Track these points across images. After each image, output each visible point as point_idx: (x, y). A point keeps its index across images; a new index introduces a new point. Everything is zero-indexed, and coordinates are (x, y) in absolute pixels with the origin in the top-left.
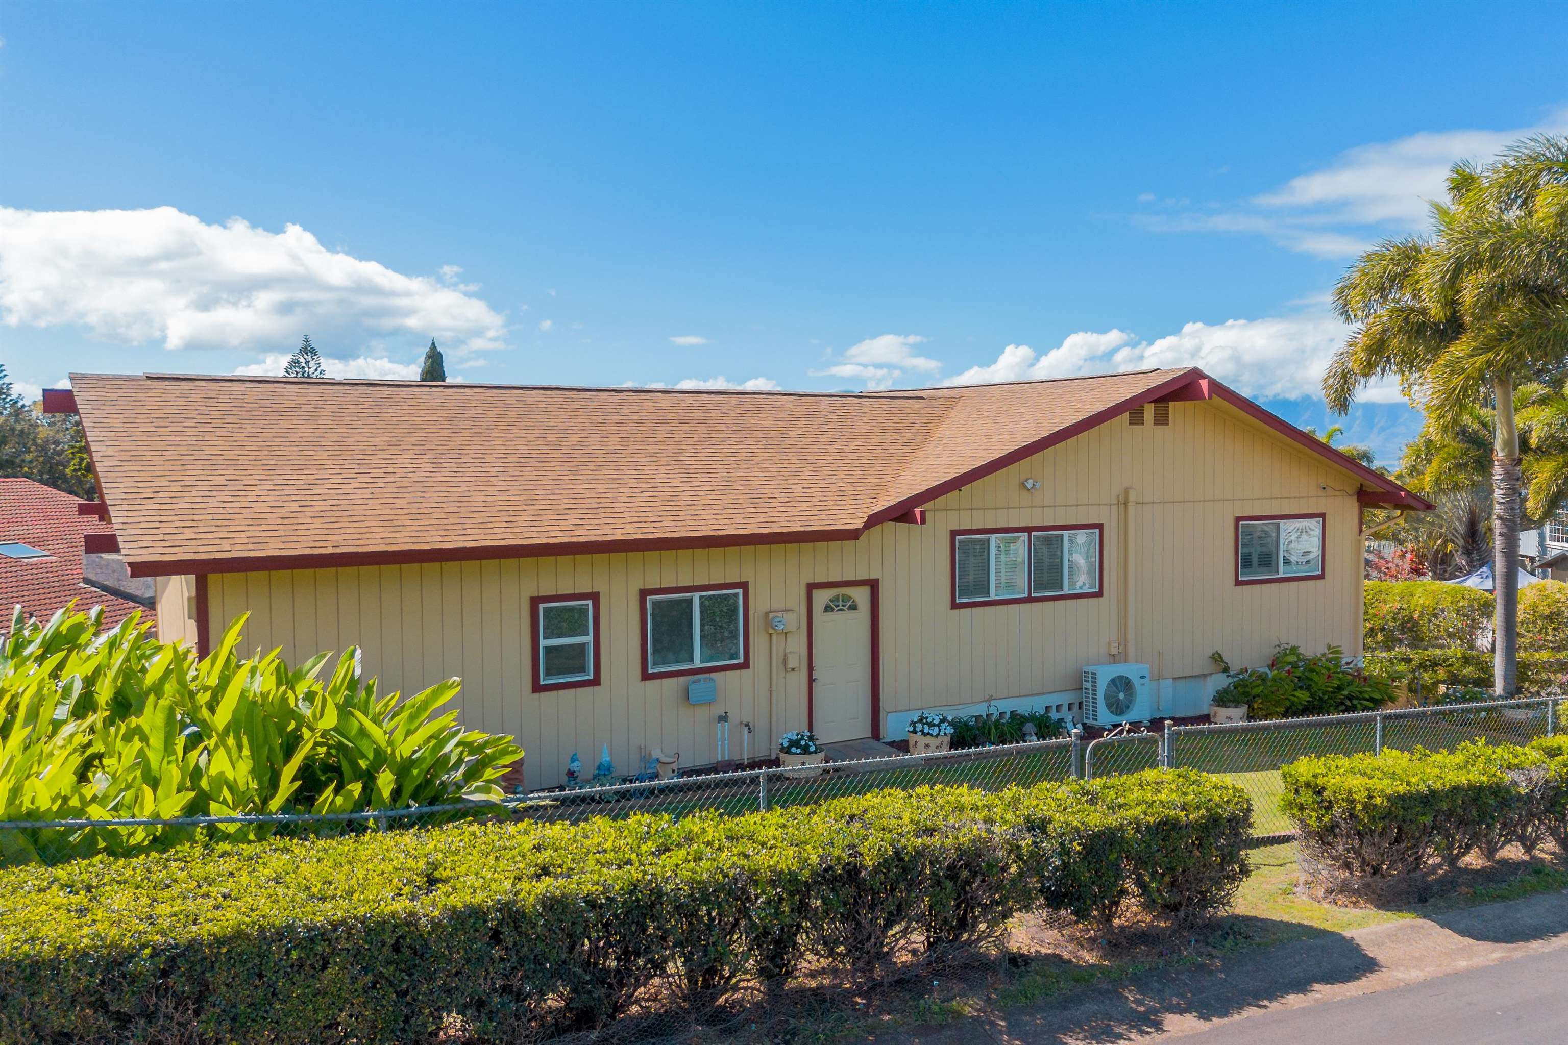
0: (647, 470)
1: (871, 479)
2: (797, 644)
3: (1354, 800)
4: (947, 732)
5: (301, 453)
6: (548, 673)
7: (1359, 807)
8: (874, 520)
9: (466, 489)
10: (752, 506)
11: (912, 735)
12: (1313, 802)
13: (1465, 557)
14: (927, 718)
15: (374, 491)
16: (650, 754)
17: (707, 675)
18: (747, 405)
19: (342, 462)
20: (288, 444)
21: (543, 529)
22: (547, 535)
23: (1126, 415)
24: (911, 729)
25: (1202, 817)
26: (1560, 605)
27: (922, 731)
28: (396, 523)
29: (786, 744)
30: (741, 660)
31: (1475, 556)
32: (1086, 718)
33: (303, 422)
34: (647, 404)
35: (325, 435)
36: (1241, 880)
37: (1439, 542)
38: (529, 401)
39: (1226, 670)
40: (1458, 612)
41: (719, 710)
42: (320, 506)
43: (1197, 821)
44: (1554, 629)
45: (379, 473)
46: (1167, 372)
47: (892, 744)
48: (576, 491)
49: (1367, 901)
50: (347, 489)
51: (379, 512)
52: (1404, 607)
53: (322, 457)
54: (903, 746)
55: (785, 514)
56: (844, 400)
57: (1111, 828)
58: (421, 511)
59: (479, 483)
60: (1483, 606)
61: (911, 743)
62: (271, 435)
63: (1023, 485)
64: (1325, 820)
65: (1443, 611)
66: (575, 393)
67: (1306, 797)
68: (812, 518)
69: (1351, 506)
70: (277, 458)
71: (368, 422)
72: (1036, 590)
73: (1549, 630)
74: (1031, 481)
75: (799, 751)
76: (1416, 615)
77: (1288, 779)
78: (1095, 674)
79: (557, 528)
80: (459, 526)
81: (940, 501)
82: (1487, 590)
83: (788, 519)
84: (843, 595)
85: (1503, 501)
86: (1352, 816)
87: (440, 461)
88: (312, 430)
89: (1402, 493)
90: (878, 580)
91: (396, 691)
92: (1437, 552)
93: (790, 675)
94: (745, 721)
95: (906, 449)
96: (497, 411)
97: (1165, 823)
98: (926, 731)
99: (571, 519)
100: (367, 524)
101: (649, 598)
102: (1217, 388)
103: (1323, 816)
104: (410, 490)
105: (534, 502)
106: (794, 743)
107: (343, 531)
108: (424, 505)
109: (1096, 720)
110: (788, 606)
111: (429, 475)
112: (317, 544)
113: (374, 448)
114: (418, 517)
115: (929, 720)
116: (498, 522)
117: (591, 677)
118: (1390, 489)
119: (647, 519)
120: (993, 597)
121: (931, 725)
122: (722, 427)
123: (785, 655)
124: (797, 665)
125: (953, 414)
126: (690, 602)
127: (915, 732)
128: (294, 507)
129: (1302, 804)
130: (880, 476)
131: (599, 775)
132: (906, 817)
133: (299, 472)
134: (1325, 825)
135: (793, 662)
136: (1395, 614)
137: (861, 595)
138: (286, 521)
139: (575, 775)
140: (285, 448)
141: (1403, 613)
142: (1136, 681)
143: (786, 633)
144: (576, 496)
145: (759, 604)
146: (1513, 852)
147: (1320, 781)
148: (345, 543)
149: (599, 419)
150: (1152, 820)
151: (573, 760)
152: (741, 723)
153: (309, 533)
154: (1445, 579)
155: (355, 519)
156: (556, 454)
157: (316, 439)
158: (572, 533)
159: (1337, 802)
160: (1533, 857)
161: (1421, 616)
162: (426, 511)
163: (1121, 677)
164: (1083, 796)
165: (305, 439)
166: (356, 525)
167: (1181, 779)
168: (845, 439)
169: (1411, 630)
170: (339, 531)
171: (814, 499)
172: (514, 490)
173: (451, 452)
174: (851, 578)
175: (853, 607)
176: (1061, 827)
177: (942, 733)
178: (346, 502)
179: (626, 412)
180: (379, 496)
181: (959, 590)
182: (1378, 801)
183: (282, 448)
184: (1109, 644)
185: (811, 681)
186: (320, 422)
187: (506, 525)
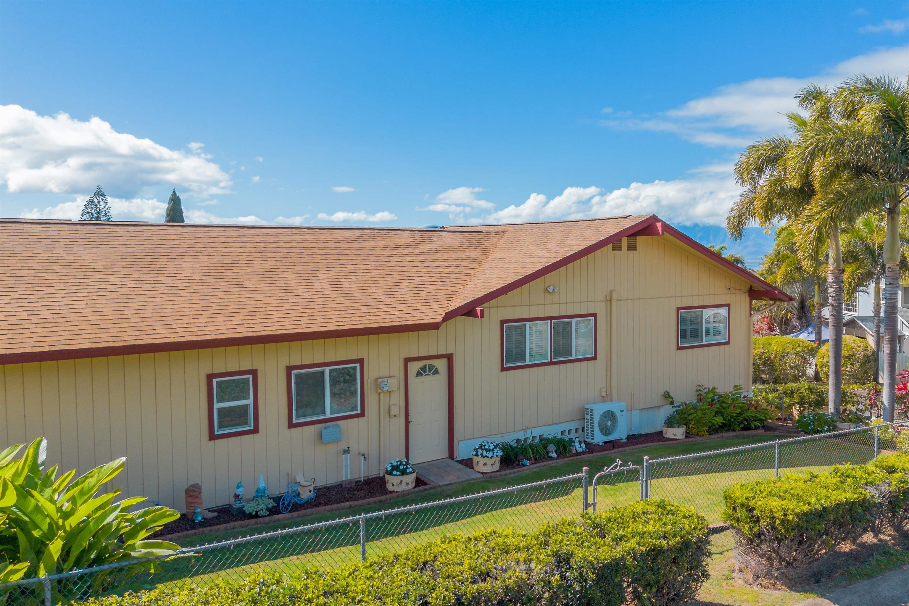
0: (293, 283)
1: (448, 287)
2: (398, 399)
3: (774, 517)
4: (498, 454)
5: (36, 275)
6: (220, 427)
7: (778, 522)
8: (449, 316)
9: (159, 299)
10: (365, 307)
11: (475, 457)
12: (746, 517)
13: (798, 321)
14: (485, 445)
15: (88, 302)
16: (295, 478)
17: (335, 423)
18: (366, 237)
19: (67, 281)
20: (27, 268)
21: (213, 328)
22: (216, 332)
23: (611, 245)
24: (475, 453)
25: (677, 543)
26: (854, 350)
27: (482, 455)
28: (102, 326)
29: (389, 469)
30: (359, 411)
31: (804, 320)
32: (587, 438)
33: (41, 252)
34: (296, 237)
35: (57, 261)
36: (703, 581)
37: (783, 312)
38: (213, 235)
39: (672, 403)
40: (796, 354)
41: (343, 446)
42: (44, 314)
43: (674, 545)
44: (851, 364)
45: (95, 289)
46: (636, 218)
47: (461, 462)
48: (241, 300)
49: (783, 584)
50: (67, 301)
51: (90, 318)
52: (765, 351)
53: (52, 277)
54: (468, 463)
55: (388, 313)
56: (430, 234)
57: (616, 559)
58: (123, 317)
59: (170, 295)
60: (810, 351)
61: (475, 462)
62: (15, 262)
63: (546, 290)
64: (755, 530)
65: (788, 354)
66: (247, 229)
67: (741, 513)
68: (407, 315)
69: (746, 298)
70: (17, 278)
71: (91, 252)
72: (555, 356)
73: (848, 365)
74: (551, 287)
75: (398, 473)
76: (772, 356)
77: (729, 500)
78: (593, 410)
79: (224, 327)
80: (151, 328)
81: (494, 302)
82: (810, 341)
83: (390, 317)
84: (429, 365)
85: (834, 295)
86: (773, 528)
87: (142, 279)
88: (47, 258)
89: (776, 292)
90: (452, 354)
91: (72, 469)
92: (782, 318)
93: (393, 420)
94: (362, 452)
95: (471, 266)
96: (190, 242)
97: (653, 550)
98: (484, 454)
99: (236, 320)
100: (79, 327)
101: (293, 372)
102: (667, 227)
103: (753, 527)
104: (117, 301)
105: (209, 308)
106: (395, 468)
107: (60, 333)
108: (126, 312)
109: (593, 439)
110: (391, 374)
111: (132, 289)
112: (37, 344)
113: (93, 270)
114: (120, 321)
115: (486, 447)
116: (180, 324)
117: (252, 428)
118: (769, 289)
119: (290, 319)
120: (528, 362)
121: (488, 450)
122: (347, 252)
123: (390, 407)
124: (398, 413)
125: (501, 242)
126: (323, 373)
127: (477, 455)
128: (24, 315)
129: (738, 518)
130: (453, 285)
131: (257, 497)
132: (466, 562)
133: (32, 289)
134: (754, 533)
135: (395, 411)
136: (760, 356)
137: (441, 365)
138: (15, 327)
139: (240, 497)
140: (25, 271)
141: (766, 355)
142: (618, 414)
143: (390, 392)
144: (240, 303)
145: (371, 374)
146: (868, 538)
147: (751, 503)
148: (60, 343)
149: (261, 248)
150: (644, 549)
151: (238, 487)
152: (359, 453)
153: (32, 335)
154: (787, 334)
155: (70, 324)
156: (229, 273)
157: (49, 264)
158: (234, 331)
159: (763, 518)
160: (880, 540)
161: (775, 357)
162: (126, 316)
163: (608, 412)
164: (594, 529)
165: (40, 264)
166: (71, 328)
167: (660, 509)
168: (431, 259)
169: (769, 365)
170: (56, 334)
171: (408, 302)
172: (195, 300)
173: (152, 272)
174: (434, 353)
175: (436, 372)
176: (580, 562)
177: (495, 455)
178: (65, 311)
179: (281, 243)
180: (92, 306)
181: (506, 359)
182: (791, 517)
183: (22, 271)
184: (601, 389)
185: (407, 422)
186: (54, 252)
187: (186, 325)
